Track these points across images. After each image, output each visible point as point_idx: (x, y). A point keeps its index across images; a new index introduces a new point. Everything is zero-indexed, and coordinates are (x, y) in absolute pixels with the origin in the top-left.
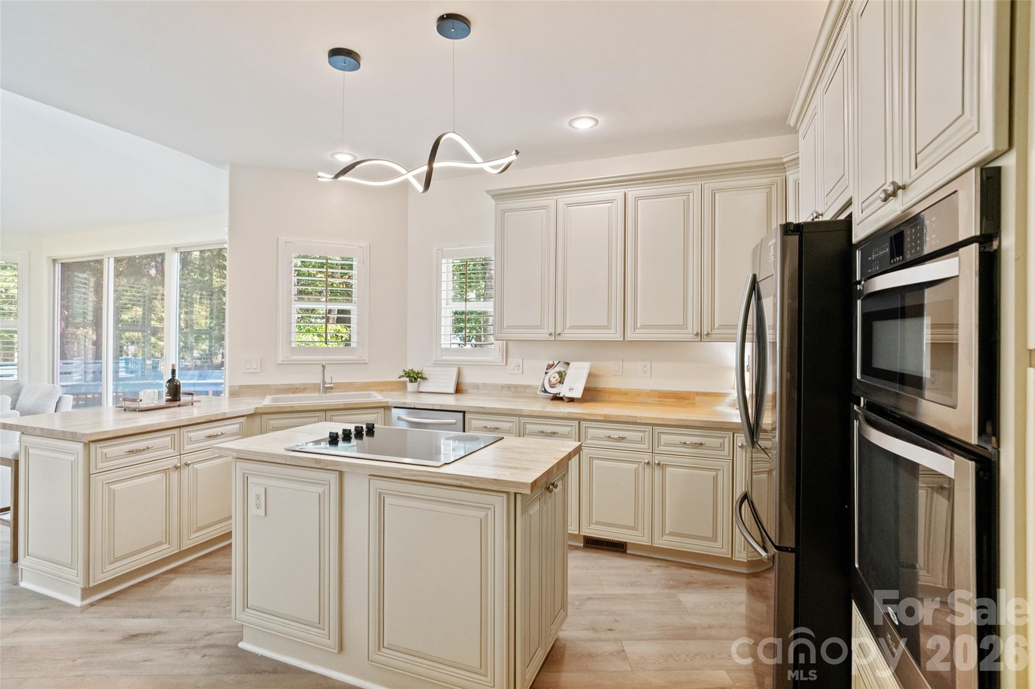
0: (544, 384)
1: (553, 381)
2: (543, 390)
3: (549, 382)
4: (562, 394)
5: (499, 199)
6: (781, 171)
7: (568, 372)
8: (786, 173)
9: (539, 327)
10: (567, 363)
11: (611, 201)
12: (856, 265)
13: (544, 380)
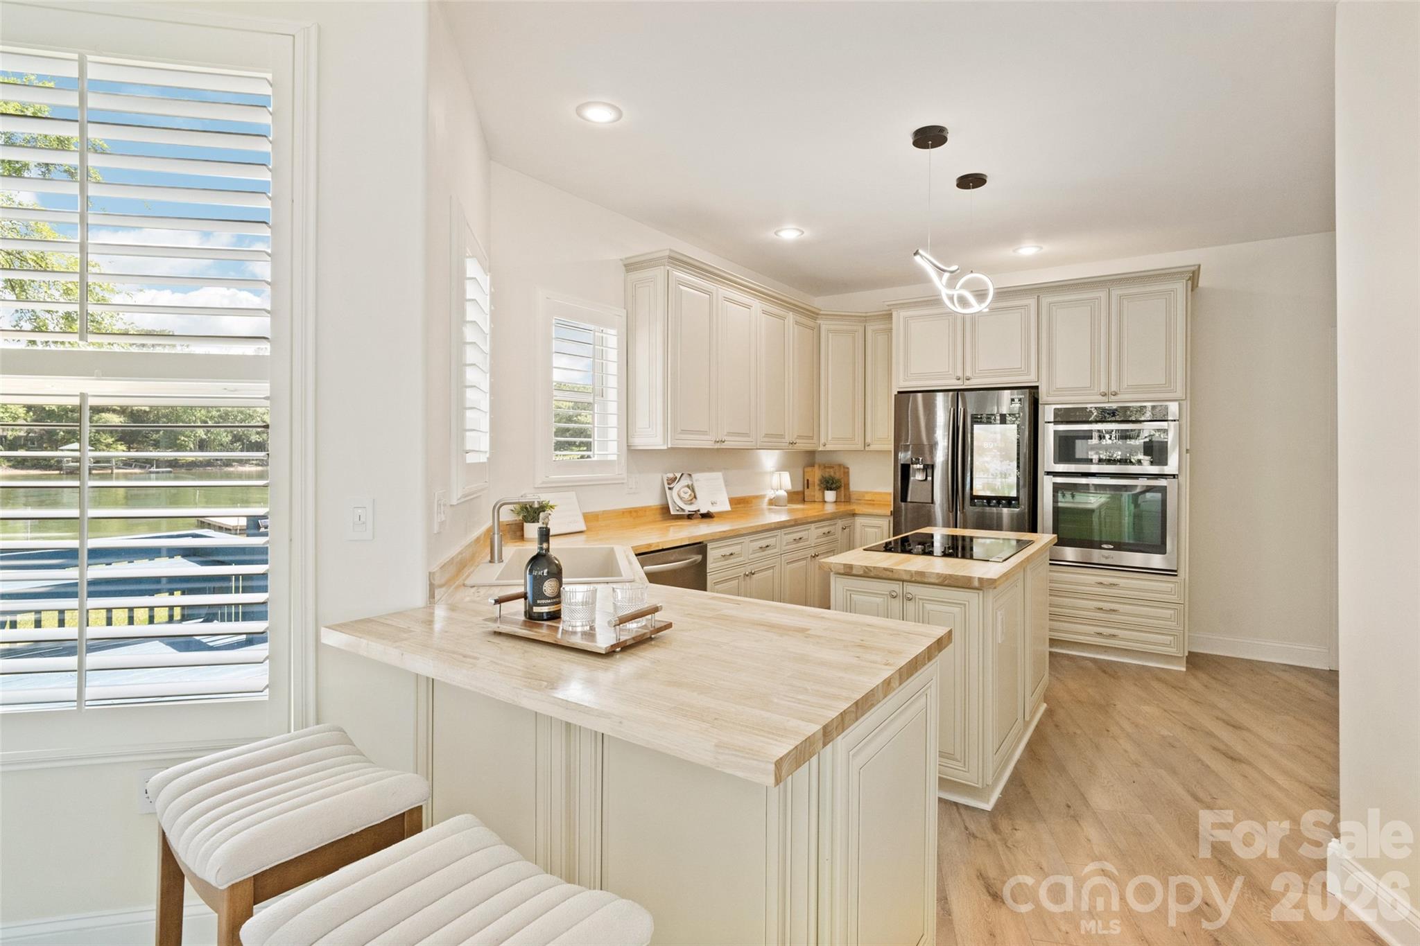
0: (674, 502)
1: (686, 496)
2: (677, 509)
3: (681, 499)
4: (703, 511)
5: (672, 263)
6: (815, 319)
7: (695, 485)
8: (818, 322)
9: (704, 433)
10: (690, 475)
11: (748, 307)
12: (1047, 413)
13: (672, 497)
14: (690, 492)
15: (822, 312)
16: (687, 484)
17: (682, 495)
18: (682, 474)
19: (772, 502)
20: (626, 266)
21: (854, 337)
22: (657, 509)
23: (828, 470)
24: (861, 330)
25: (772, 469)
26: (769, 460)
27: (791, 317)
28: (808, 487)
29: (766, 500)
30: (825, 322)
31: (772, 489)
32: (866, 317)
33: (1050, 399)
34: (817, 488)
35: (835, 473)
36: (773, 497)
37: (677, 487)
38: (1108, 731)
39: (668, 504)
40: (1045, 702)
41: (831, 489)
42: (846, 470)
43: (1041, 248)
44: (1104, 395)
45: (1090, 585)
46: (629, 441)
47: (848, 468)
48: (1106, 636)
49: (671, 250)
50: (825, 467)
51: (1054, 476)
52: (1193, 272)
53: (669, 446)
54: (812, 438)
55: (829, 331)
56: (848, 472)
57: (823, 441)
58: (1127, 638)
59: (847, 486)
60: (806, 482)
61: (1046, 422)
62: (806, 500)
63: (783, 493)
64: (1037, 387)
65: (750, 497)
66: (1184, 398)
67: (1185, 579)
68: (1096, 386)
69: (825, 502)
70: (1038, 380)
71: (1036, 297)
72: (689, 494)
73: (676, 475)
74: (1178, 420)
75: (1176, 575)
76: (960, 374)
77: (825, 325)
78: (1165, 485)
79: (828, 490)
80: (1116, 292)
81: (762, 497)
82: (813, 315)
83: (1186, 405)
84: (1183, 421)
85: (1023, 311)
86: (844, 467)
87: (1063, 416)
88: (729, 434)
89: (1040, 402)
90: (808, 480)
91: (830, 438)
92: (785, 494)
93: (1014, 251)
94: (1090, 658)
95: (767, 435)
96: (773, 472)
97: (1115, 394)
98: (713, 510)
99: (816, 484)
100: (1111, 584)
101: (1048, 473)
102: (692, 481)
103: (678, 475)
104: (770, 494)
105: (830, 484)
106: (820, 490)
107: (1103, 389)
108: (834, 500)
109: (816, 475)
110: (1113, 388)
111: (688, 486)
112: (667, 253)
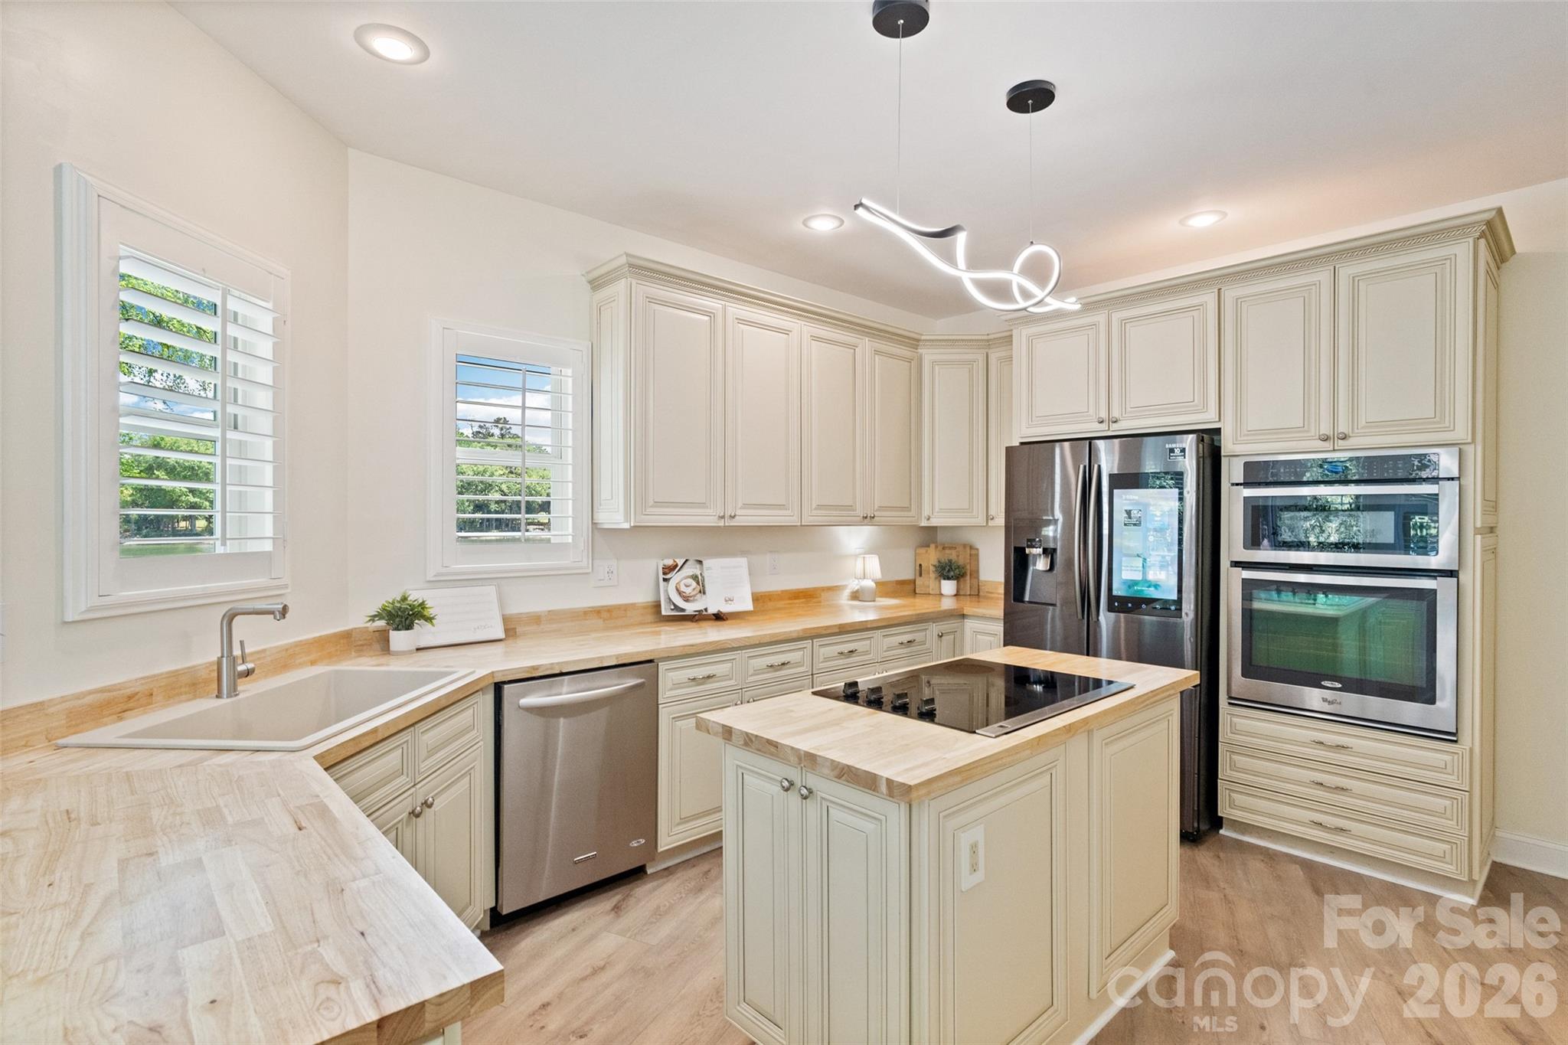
0: (670, 599)
1: (688, 591)
2: (673, 607)
3: (680, 594)
4: (712, 610)
5: (636, 273)
6: (916, 347)
7: (705, 574)
8: (919, 351)
9: (702, 505)
10: (700, 562)
11: (786, 332)
12: (1232, 471)
13: (666, 591)
14: (694, 584)
15: (923, 338)
16: (691, 574)
17: (683, 588)
18: (687, 561)
19: (855, 596)
20: (590, 282)
21: (971, 371)
22: (645, 608)
23: (947, 551)
24: (981, 358)
25: (858, 551)
26: (854, 540)
27: (866, 344)
28: (921, 575)
29: (847, 593)
30: (930, 351)
31: (855, 578)
32: (988, 340)
33: (1239, 449)
34: (933, 575)
35: (958, 556)
36: (856, 588)
37: (676, 578)
38: (1263, 1028)
39: (660, 601)
40: (1172, 947)
41: (949, 578)
42: (973, 552)
43: (1225, 214)
44: (1326, 439)
45: (1303, 744)
46: (595, 517)
47: (977, 549)
48: (1330, 828)
49: (627, 255)
50: (943, 548)
51: (1244, 568)
52: (1489, 224)
53: (632, 525)
54: (908, 509)
55: (934, 362)
56: (977, 555)
57: (926, 512)
58: (1364, 837)
59: (975, 574)
60: (918, 568)
61: (1233, 484)
62: (917, 592)
63: (869, 584)
64: (1218, 431)
65: (816, 589)
66: (1469, 440)
67: (1471, 750)
68: (1313, 425)
69: (942, 594)
70: (1220, 421)
71: (1216, 290)
72: (692, 587)
73: (677, 561)
74: (1459, 478)
75: (1456, 741)
76: (1104, 415)
77: (928, 355)
78: (1435, 588)
79: (944, 579)
80: (1348, 270)
81: (843, 587)
82: (914, 342)
83: (1475, 455)
84: (1468, 481)
85: (1195, 313)
86: (971, 548)
87: (1257, 473)
88: (746, 506)
89: (1223, 453)
90: (920, 565)
91: (937, 510)
92: (873, 585)
93: (1182, 222)
94: (1304, 859)
95: (819, 507)
96: (856, 556)
97: (1345, 438)
98: (726, 609)
99: (931, 572)
100: (1338, 746)
101: (1236, 564)
102: (702, 569)
103: (680, 562)
104: (854, 585)
105: (948, 570)
106: (936, 578)
107: (1325, 429)
108: (955, 592)
109: (932, 557)
110: (1343, 428)
111: (695, 578)
112: (623, 260)
